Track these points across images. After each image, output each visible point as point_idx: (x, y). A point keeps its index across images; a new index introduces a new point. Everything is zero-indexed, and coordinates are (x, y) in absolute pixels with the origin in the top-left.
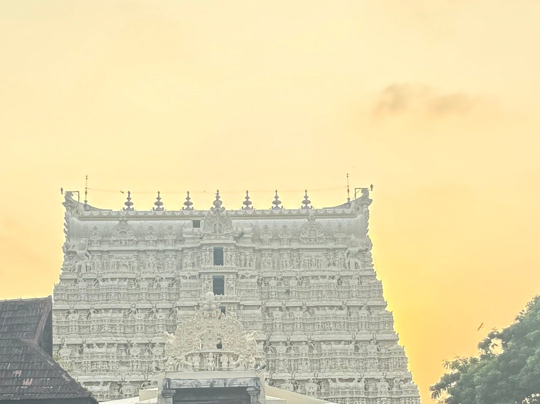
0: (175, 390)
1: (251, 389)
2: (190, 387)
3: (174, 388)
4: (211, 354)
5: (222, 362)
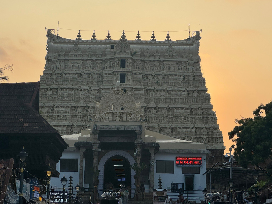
0: (99, 131)
1: (138, 131)
2: (106, 129)
4: (118, 113)
5: (123, 117)
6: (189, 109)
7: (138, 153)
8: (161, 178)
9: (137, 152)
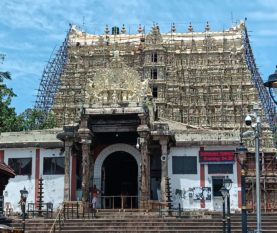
0: (89, 116)
1: (142, 115)
2: (99, 113)
3: (88, 114)
5: (123, 97)
6: (232, 107)
7: (143, 144)
8: (169, 178)
9: (140, 144)
